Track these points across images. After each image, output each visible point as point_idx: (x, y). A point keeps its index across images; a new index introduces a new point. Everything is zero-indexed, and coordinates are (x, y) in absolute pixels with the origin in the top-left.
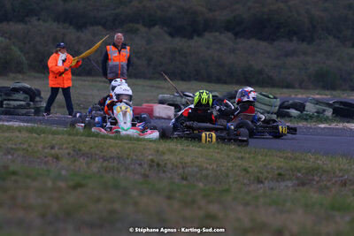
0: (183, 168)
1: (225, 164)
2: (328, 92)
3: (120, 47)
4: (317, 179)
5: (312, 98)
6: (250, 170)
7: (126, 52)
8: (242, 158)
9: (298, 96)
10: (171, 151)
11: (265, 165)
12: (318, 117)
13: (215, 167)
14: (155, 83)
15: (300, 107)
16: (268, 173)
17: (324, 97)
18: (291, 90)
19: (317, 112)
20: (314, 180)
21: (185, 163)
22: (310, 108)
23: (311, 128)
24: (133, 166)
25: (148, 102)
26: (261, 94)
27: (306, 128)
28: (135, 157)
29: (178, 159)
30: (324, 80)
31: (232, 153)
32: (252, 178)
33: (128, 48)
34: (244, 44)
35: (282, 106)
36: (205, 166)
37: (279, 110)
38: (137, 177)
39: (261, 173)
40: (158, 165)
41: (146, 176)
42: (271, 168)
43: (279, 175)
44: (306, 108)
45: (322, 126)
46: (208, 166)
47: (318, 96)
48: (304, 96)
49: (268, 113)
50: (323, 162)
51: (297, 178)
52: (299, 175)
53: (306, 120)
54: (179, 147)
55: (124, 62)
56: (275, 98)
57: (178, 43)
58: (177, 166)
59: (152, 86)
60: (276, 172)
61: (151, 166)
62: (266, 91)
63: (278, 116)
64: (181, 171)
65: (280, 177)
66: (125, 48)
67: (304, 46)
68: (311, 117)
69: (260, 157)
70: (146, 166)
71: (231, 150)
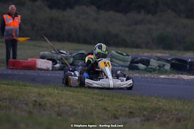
0: (59, 107)
1: (90, 104)
2: (167, 52)
3: (13, 15)
4: (158, 116)
5: (155, 56)
6: (109, 109)
7: (18, 19)
8: (103, 100)
9: (144, 54)
10: (50, 95)
11: (120, 106)
12: (159, 70)
13: (82, 106)
14: (37, 43)
15: (146, 62)
16: (122, 111)
17: (164, 55)
18: (139, 50)
19: (159, 66)
20: (156, 117)
21: (60, 103)
22: (154, 63)
23: (154, 78)
24: (20, 106)
25: (32, 57)
26: (117, 52)
27: (151, 78)
28: (22, 99)
29: (55, 99)
30: (164, 43)
31: (95, 96)
32: (110, 115)
33: (19, 16)
34: (104, 15)
35: (133, 62)
36: (75, 105)
37: (130, 65)
38: (23, 113)
39: (117, 111)
40: (40, 105)
41: (30, 113)
42: (125, 108)
43: (131, 113)
44: (151, 63)
45: (163, 76)
46: (77, 106)
47: (159, 55)
48: (149, 54)
49: (122, 66)
50: (162, 103)
51: (144, 116)
52: (145, 113)
53: (150, 72)
54: (56, 91)
55: (17, 27)
56: (127, 55)
57: (55, 13)
58: (53, 105)
59: (35, 46)
60: (128, 111)
61: (34, 105)
62: (120, 50)
63: (129, 69)
64: (57, 109)
65: (131, 114)
66: (17, 17)
67: (149, 17)
68: (154, 70)
69: (116, 99)
70: (31, 105)
71: (94, 94)
